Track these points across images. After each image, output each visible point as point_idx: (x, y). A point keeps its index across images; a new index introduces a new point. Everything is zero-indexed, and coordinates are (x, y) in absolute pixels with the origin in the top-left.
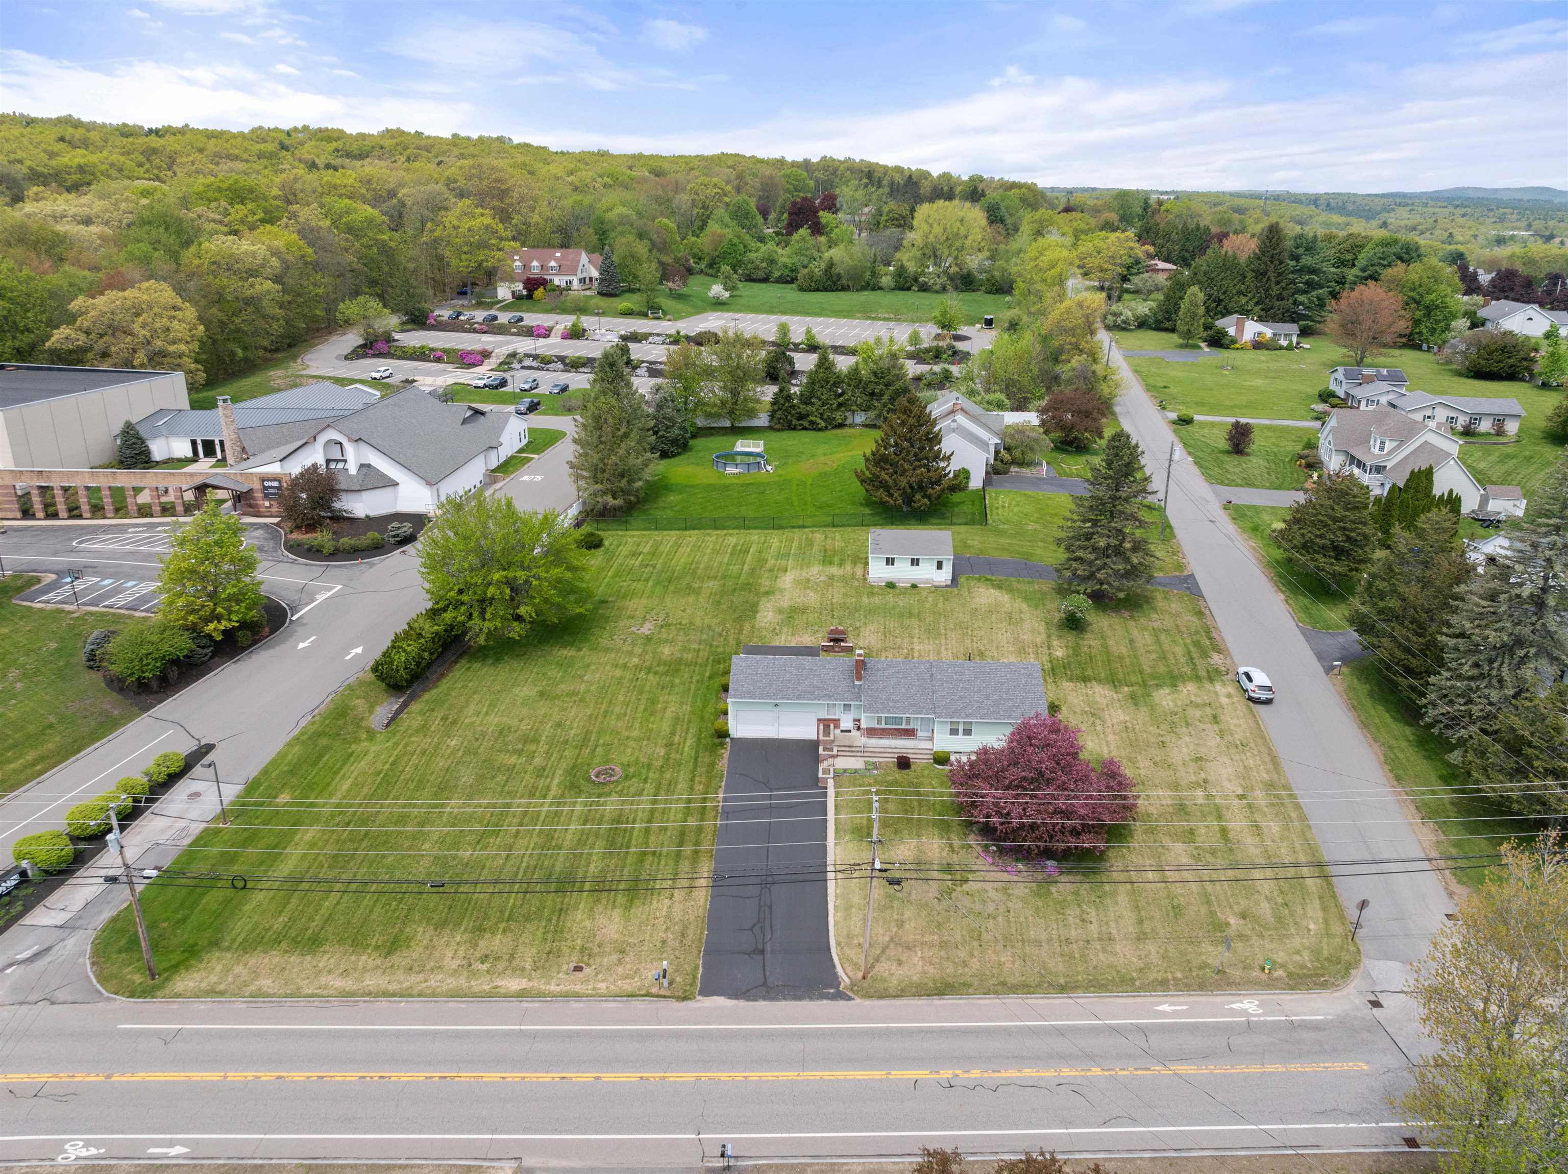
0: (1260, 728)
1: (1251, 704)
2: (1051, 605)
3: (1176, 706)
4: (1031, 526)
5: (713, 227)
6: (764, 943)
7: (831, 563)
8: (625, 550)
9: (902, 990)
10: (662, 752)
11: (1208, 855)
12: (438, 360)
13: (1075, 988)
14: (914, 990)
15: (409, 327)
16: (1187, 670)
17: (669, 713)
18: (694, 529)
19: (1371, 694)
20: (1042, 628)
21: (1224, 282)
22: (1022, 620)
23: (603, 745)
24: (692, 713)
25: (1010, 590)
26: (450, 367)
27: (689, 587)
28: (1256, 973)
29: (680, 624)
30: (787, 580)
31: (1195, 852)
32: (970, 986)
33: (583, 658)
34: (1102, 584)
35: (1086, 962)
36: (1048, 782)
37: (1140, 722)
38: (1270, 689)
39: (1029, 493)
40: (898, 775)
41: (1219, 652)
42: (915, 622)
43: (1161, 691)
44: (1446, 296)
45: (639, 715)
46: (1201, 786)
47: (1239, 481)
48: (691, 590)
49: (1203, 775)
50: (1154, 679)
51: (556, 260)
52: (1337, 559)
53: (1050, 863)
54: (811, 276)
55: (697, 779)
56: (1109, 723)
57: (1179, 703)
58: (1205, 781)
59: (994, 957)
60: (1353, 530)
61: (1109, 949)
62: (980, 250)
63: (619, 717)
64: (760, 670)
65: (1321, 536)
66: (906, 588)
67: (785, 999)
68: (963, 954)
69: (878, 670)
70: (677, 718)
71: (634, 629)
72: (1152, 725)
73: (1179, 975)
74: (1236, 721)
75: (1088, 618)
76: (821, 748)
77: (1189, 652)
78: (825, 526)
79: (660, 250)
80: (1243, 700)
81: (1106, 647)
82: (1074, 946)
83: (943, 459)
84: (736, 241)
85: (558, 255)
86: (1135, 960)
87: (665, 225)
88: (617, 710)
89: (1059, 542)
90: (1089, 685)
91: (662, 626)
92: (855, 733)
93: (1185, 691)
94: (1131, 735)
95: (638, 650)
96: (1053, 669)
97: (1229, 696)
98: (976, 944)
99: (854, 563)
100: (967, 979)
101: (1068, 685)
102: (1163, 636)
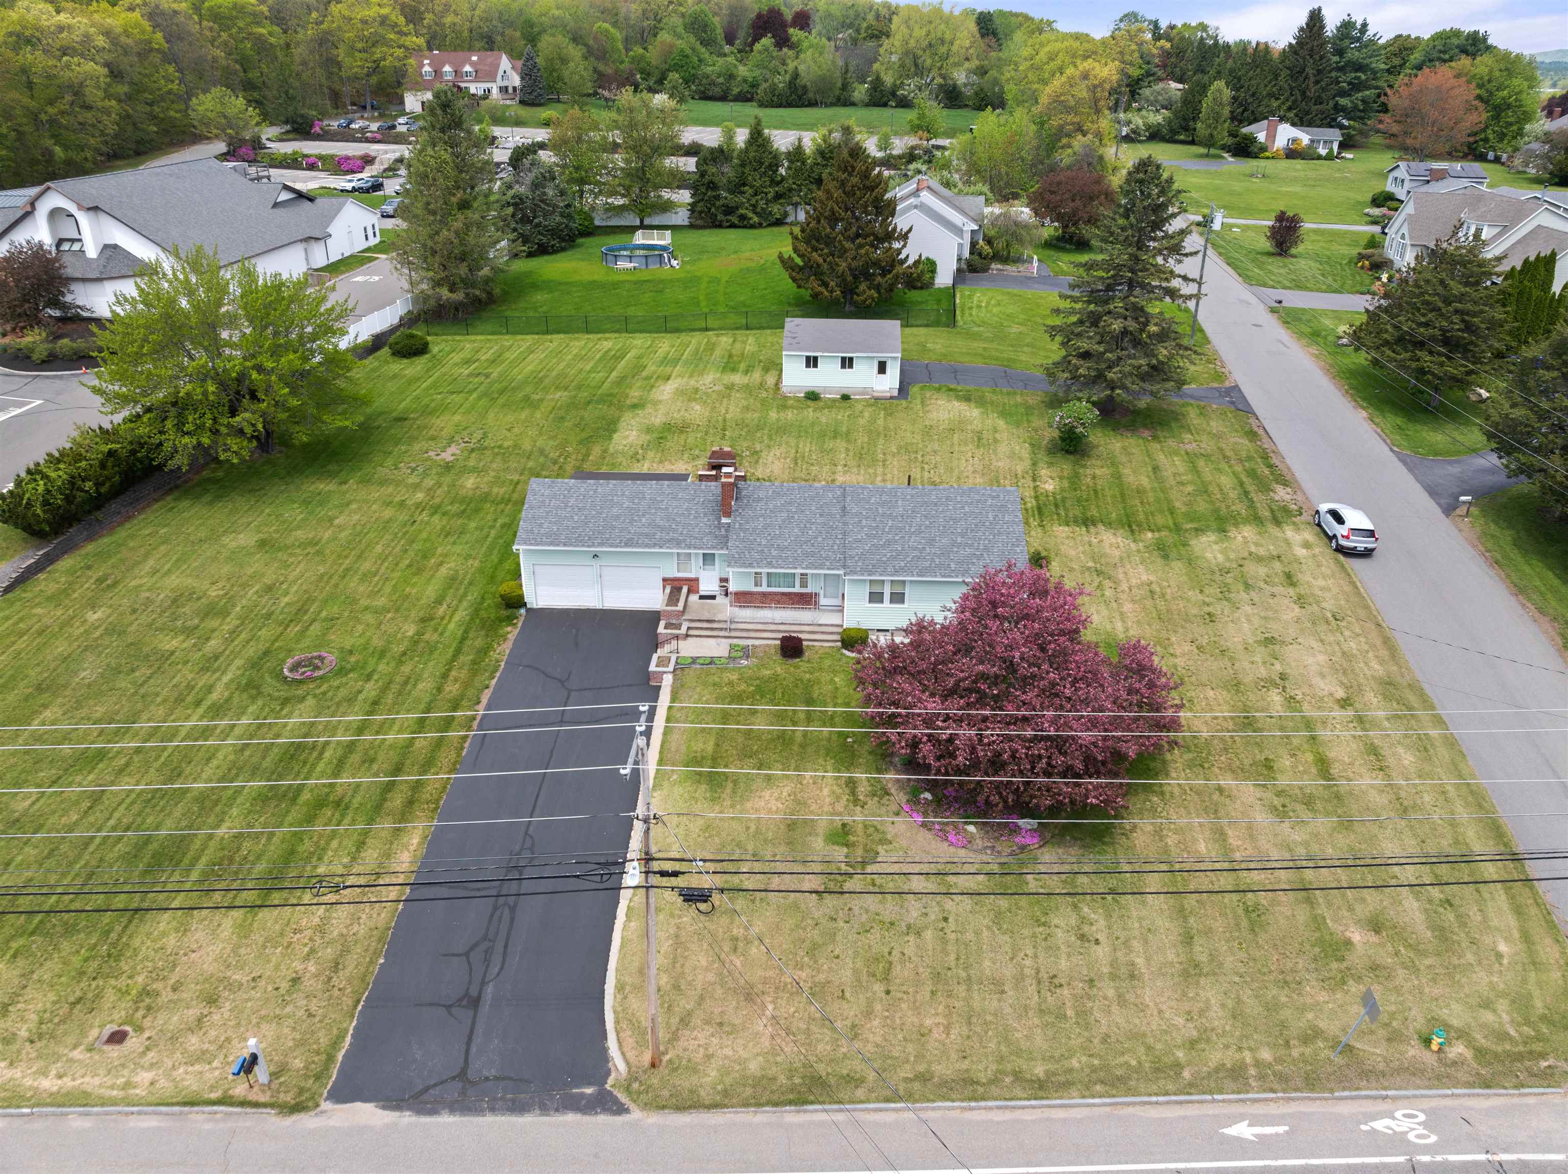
0: (1359, 594)
1: (1341, 557)
2: (1037, 422)
3: (1228, 559)
4: (1015, 329)
5: (664, 36)
6: (483, 983)
7: (734, 370)
8: (456, 357)
9: (726, 1093)
10: (410, 630)
11: (1300, 808)
12: (312, 167)
13: (1064, 1086)
14: (749, 1091)
15: (291, 136)
16: (1240, 508)
17: (443, 571)
18: (559, 332)
19: (1516, 544)
20: (1025, 451)
21: (1253, 82)
22: (996, 441)
23: (326, 619)
24: (481, 570)
25: (981, 402)
26: (322, 175)
27: (527, 398)
28: (1414, 1051)
29: (500, 447)
30: (666, 391)
31: (1277, 802)
32: (859, 1082)
33: (344, 493)
34: (1113, 389)
35: (1087, 1027)
36: (1026, 682)
37: (1172, 583)
38: (1371, 534)
39: (1015, 291)
40: (779, 667)
41: (1285, 484)
42: (841, 444)
43: (1204, 539)
44: (1521, 92)
45: (397, 574)
46: (1276, 686)
47: (1288, 284)
48: (529, 403)
49: (1278, 667)
50: (1192, 521)
51: (473, 64)
52: (1449, 358)
53: (1025, 823)
54: (773, 89)
55: (454, 673)
56: (1124, 586)
57: (1232, 556)
58: (1283, 676)
59: (912, 1019)
60: (1475, 314)
61: (1130, 997)
62: (967, 59)
63: (365, 577)
64: (572, 502)
65: (1426, 325)
66: (834, 400)
67: (493, 1110)
68: (851, 1010)
69: (759, 500)
70: (453, 579)
71: (431, 454)
72: (1192, 588)
73: (1266, 1055)
74: (1321, 582)
75: (1091, 438)
76: (662, 624)
77: (1242, 484)
78: (737, 329)
79: (598, 59)
80: (1329, 553)
81: (1118, 476)
82: (1066, 992)
83: (898, 239)
84: (688, 51)
85: (475, 58)
86: (1180, 1021)
87: (607, 31)
88: (366, 566)
89: (1053, 331)
90: (1092, 530)
91: (473, 450)
92: (721, 600)
93: (1239, 538)
94: (1161, 604)
95: (429, 482)
96: (1039, 509)
97: (1307, 545)
98: (879, 988)
99: (766, 370)
100: (858, 1066)
101: (1061, 531)
102: (1201, 463)
